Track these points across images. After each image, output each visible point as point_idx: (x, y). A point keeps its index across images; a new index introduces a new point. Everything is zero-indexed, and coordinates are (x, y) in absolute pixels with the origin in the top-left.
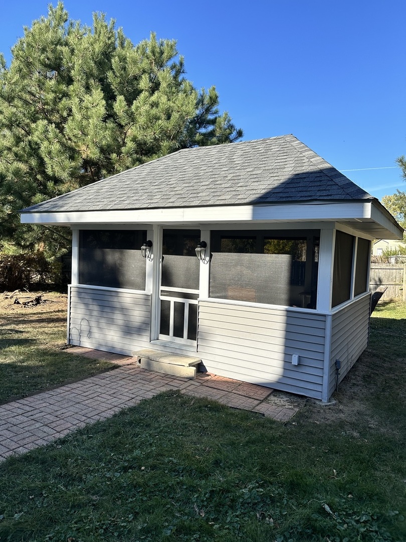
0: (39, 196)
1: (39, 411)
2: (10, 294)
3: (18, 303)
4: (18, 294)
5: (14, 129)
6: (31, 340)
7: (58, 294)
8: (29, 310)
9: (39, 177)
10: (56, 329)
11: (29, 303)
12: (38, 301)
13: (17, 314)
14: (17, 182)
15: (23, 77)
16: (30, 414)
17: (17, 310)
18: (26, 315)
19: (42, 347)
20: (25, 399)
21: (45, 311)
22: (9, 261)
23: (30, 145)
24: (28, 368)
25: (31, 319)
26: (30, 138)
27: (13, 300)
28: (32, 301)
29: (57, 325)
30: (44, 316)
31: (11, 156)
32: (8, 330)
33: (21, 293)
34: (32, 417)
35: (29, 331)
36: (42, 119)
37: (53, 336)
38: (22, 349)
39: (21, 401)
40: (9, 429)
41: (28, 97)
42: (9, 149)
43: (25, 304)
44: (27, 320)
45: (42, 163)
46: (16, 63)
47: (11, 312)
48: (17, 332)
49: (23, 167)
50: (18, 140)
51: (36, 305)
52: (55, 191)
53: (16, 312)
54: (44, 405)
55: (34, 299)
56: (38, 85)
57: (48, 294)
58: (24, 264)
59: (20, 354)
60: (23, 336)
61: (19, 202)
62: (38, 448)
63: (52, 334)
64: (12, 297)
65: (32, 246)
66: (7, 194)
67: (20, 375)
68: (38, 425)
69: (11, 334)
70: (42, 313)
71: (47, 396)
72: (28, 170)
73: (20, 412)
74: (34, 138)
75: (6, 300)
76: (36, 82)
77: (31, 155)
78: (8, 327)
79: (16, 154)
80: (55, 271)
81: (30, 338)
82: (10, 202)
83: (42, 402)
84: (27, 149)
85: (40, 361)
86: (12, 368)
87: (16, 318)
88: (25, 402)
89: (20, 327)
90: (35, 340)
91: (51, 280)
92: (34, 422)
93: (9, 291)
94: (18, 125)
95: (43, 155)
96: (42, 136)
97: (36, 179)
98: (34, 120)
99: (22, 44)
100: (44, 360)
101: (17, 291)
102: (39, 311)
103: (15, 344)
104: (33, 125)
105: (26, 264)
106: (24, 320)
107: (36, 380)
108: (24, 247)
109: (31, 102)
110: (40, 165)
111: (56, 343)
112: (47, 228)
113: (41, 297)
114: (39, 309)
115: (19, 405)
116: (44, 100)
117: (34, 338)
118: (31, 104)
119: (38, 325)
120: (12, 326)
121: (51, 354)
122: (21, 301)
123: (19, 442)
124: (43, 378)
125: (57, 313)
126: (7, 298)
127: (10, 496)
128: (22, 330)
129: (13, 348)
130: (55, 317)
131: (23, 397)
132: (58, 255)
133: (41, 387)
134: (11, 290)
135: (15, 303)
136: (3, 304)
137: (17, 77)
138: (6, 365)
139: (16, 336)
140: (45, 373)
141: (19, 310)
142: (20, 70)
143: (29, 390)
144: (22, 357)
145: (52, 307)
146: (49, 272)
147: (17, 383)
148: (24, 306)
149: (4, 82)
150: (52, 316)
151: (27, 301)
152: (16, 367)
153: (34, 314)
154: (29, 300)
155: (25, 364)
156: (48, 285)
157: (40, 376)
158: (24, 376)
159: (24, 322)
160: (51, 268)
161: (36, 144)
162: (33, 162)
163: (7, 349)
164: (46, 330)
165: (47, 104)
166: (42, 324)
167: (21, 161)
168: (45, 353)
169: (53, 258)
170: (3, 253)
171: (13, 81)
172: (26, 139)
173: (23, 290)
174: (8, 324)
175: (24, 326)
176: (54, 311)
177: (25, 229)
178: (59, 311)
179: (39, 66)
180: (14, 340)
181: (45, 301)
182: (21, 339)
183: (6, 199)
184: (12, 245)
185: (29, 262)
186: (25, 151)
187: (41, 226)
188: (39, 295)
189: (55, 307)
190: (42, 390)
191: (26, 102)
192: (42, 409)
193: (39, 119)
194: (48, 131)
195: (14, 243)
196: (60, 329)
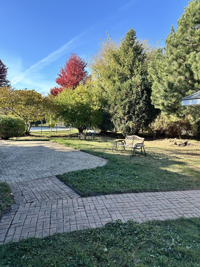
0: (190, 91)
1: (192, 199)
2: (172, 140)
3: (176, 144)
4: (176, 140)
5: (178, 60)
6: (185, 163)
7: (196, 141)
8: (181, 148)
9: (190, 81)
10: (196, 159)
11: (181, 144)
12: (186, 144)
13: (176, 150)
14: (179, 86)
15: (183, 33)
16: (188, 199)
17: (176, 147)
18: (181, 150)
19: (190, 167)
20: (185, 191)
21: (190, 149)
22: (172, 124)
23: (186, 66)
24: (184, 176)
25: (183, 152)
26: (186, 63)
27: (174, 143)
28: (183, 144)
29: (196, 157)
30: (189, 152)
31: (176, 74)
32: (173, 156)
33: (177, 139)
34: (189, 201)
35: (183, 159)
36: (193, 51)
37: (195, 162)
38: (181, 166)
39: (183, 191)
40: (179, 203)
41: (185, 42)
42: (176, 70)
43: (179, 145)
44: (182, 153)
45: (192, 74)
46: (180, 27)
47: (173, 148)
48: (177, 158)
49: (182, 78)
50: (180, 65)
51: (185, 146)
52: (198, 88)
53: (175, 148)
54: (195, 196)
55: (184, 143)
56: (191, 34)
57: (191, 141)
58: (179, 126)
59: (180, 169)
60: (180, 160)
61: (180, 96)
62: (194, 218)
63: (195, 161)
64: (173, 141)
65: (184, 117)
66: (174, 92)
67: (181, 179)
68: (193, 206)
69: (174, 158)
70: (188, 150)
71: (196, 192)
72: (184, 79)
73: (184, 197)
74: (188, 62)
75: (171, 142)
76: (190, 33)
77: (187, 71)
78: (173, 155)
79: (179, 72)
80: (195, 129)
81: (184, 162)
82: (175, 96)
83: (193, 195)
84: (185, 68)
85: (190, 174)
86: (177, 175)
87: (176, 151)
88: (185, 193)
89: (178, 156)
90: (186, 163)
91: (192, 134)
92: (190, 204)
93: (171, 138)
94: (180, 58)
95: (193, 70)
96: (193, 60)
97: (188, 83)
98: (188, 53)
99: (183, 16)
100: (192, 174)
101: (176, 138)
102: (187, 149)
103: (177, 164)
104: (188, 56)
105: (180, 125)
106: (180, 153)
107: (189, 183)
108: (180, 117)
109: (187, 44)
110: (191, 75)
111: (197, 166)
112: (193, 107)
113: (187, 142)
114: (186, 148)
115: (182, 193)
116: (193, 41)
117: (186, 162)
118: (186, 45)
119: (187, 156)
120: (175, 155)
121: (196, 172)
122: (178, 143)
123: (184, 211)
124: (193, 183)
125: (196, 151)
126: (171, 141)
127: (183, 236)
128: (179, 157)
129: (176, 165)
130: (195, 153)
131: (184, 190)
132: (197, 121)
133: (192, 187)
134: (173, 138)
135: (175, 144)
136: (169, 144)
137: (180, 34)
138: (174, 173)
139: (177, 160)
140: (193, 181)
141: (177, 147)
142: (182, 30)
143: (186, 187)
144: (181, 171)
145: (193, 148)
146: (191, 130)
147: (180, 183)
148: (179, 146)
149: (174, 38)
150: (193, 152)
151: (180, 144)
152: (179, 175)
153: (184, 150)
154: (182, 143)
155: (183, 174)
156: (190, 136)
157: (191, 182)
158: (183, 180)
159: (180, 154)
160: (193, 128)
161: (189, 65)
162: (187, 75)
163: (174, 165)
164: (191, 159)
165: (195, 43)
166: (189, 156)
167: (181, 75)
168: (192, 170)
169: (194, 122)
170: (170, 121)
171: (178, 37)
172: (184, 64)
173: (178, 138)
174: (173, 154)
175: (180, 155)
176: (194, 150)
177: (182, 108)
178: (197, 150)
179: (191, 24)
180: (176, 161)
181: (189, 144)
182: (180, 162)
183: (173, 94)
184: (175, 116)
185: (182, 124)
186: (183, 70)
187: (191, 106)
188: (186, 141)
189: (195, 148)
190: (192, 189)
191: (184, 45)
192: (194, 199)
193: (190, 52)
194: (196, 57)
195: (176, 115)
196: (198, 159)
